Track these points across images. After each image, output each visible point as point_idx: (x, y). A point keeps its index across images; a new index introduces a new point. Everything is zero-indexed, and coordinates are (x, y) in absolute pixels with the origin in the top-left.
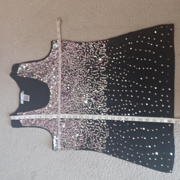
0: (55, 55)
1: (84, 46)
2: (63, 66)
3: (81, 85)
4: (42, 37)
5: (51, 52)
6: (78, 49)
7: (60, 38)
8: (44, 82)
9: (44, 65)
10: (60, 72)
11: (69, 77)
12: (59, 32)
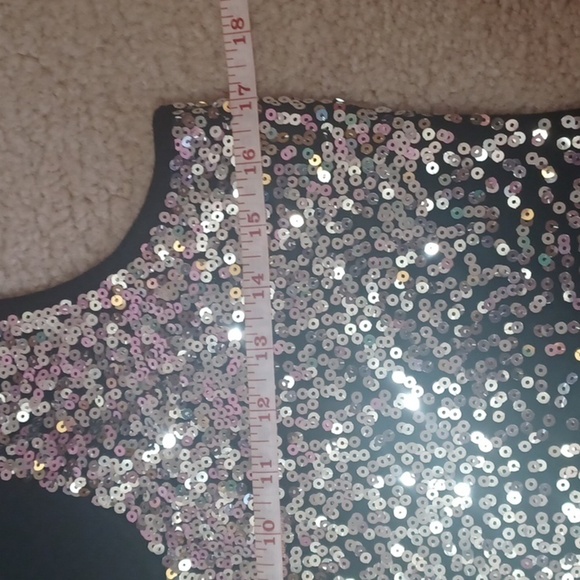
0: (201, 245)
1: (504, 148)
2: (290, 348)
3: (494, 522)
4: (46, 71)
5: (164, 217)
6: (442, 180)
7: (251, 83)
8: (102, 501)
9: (90, 342)
10: (263, 402)
11: (361, 455)
12: (237, 23)
